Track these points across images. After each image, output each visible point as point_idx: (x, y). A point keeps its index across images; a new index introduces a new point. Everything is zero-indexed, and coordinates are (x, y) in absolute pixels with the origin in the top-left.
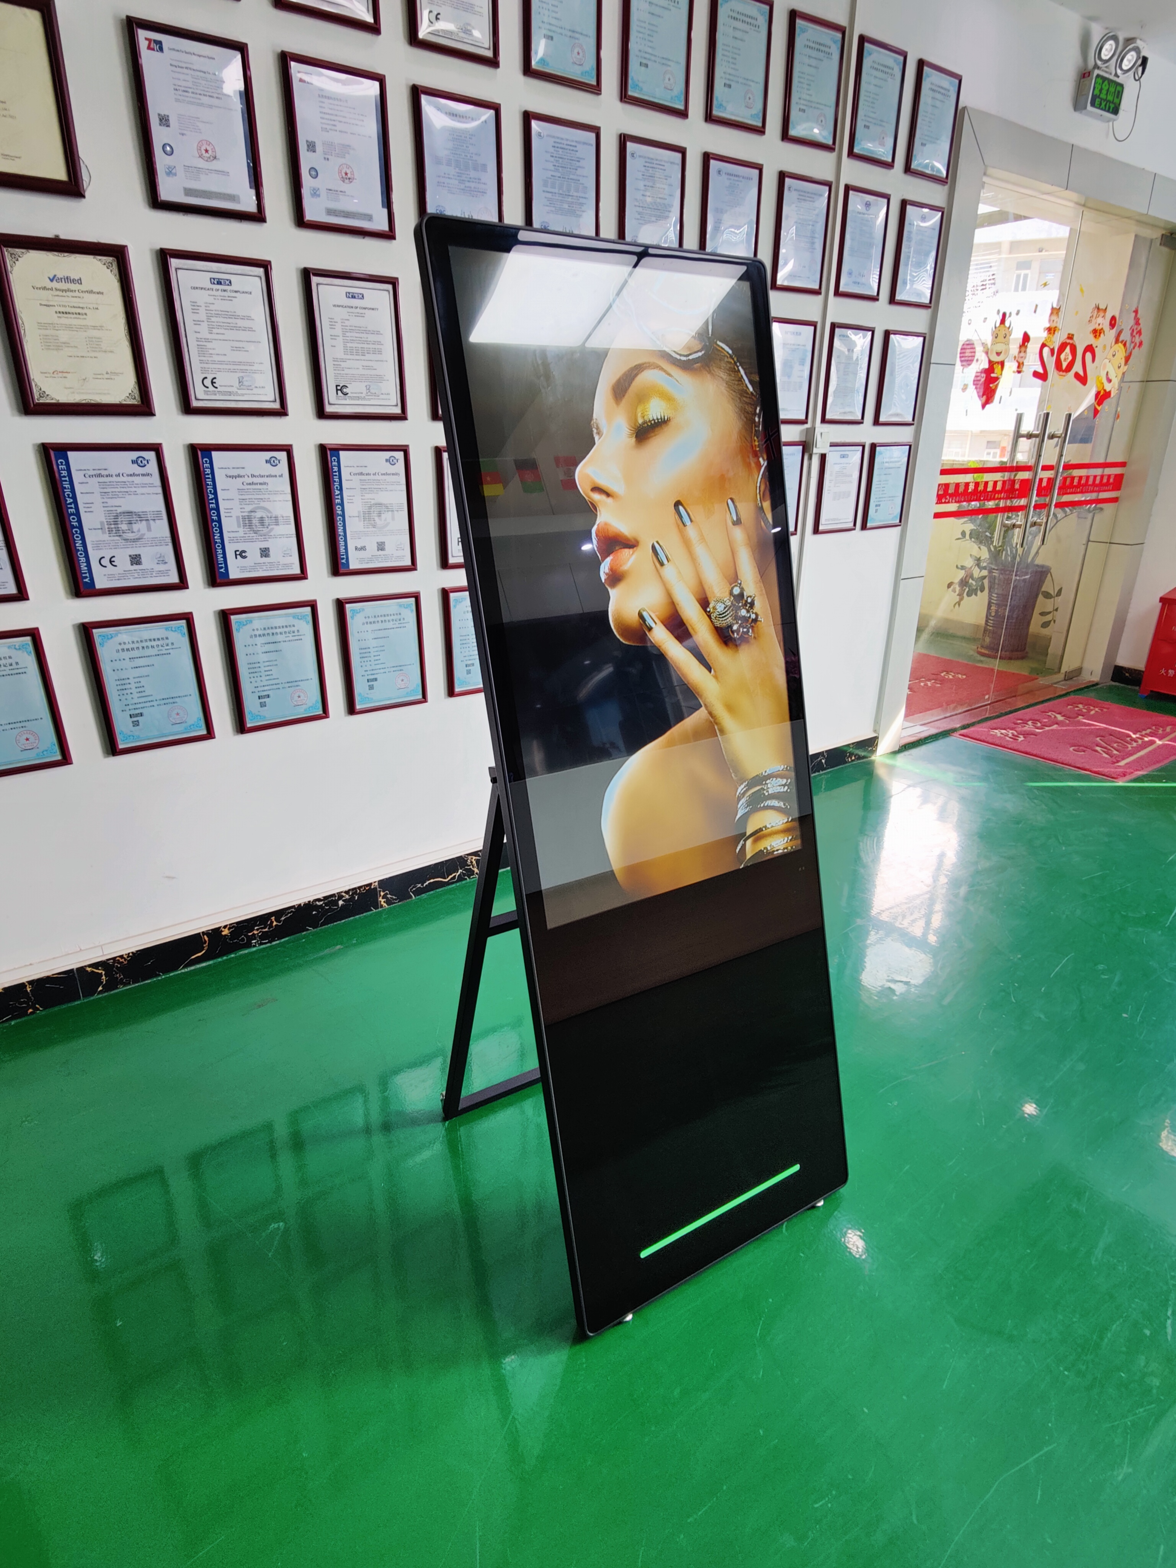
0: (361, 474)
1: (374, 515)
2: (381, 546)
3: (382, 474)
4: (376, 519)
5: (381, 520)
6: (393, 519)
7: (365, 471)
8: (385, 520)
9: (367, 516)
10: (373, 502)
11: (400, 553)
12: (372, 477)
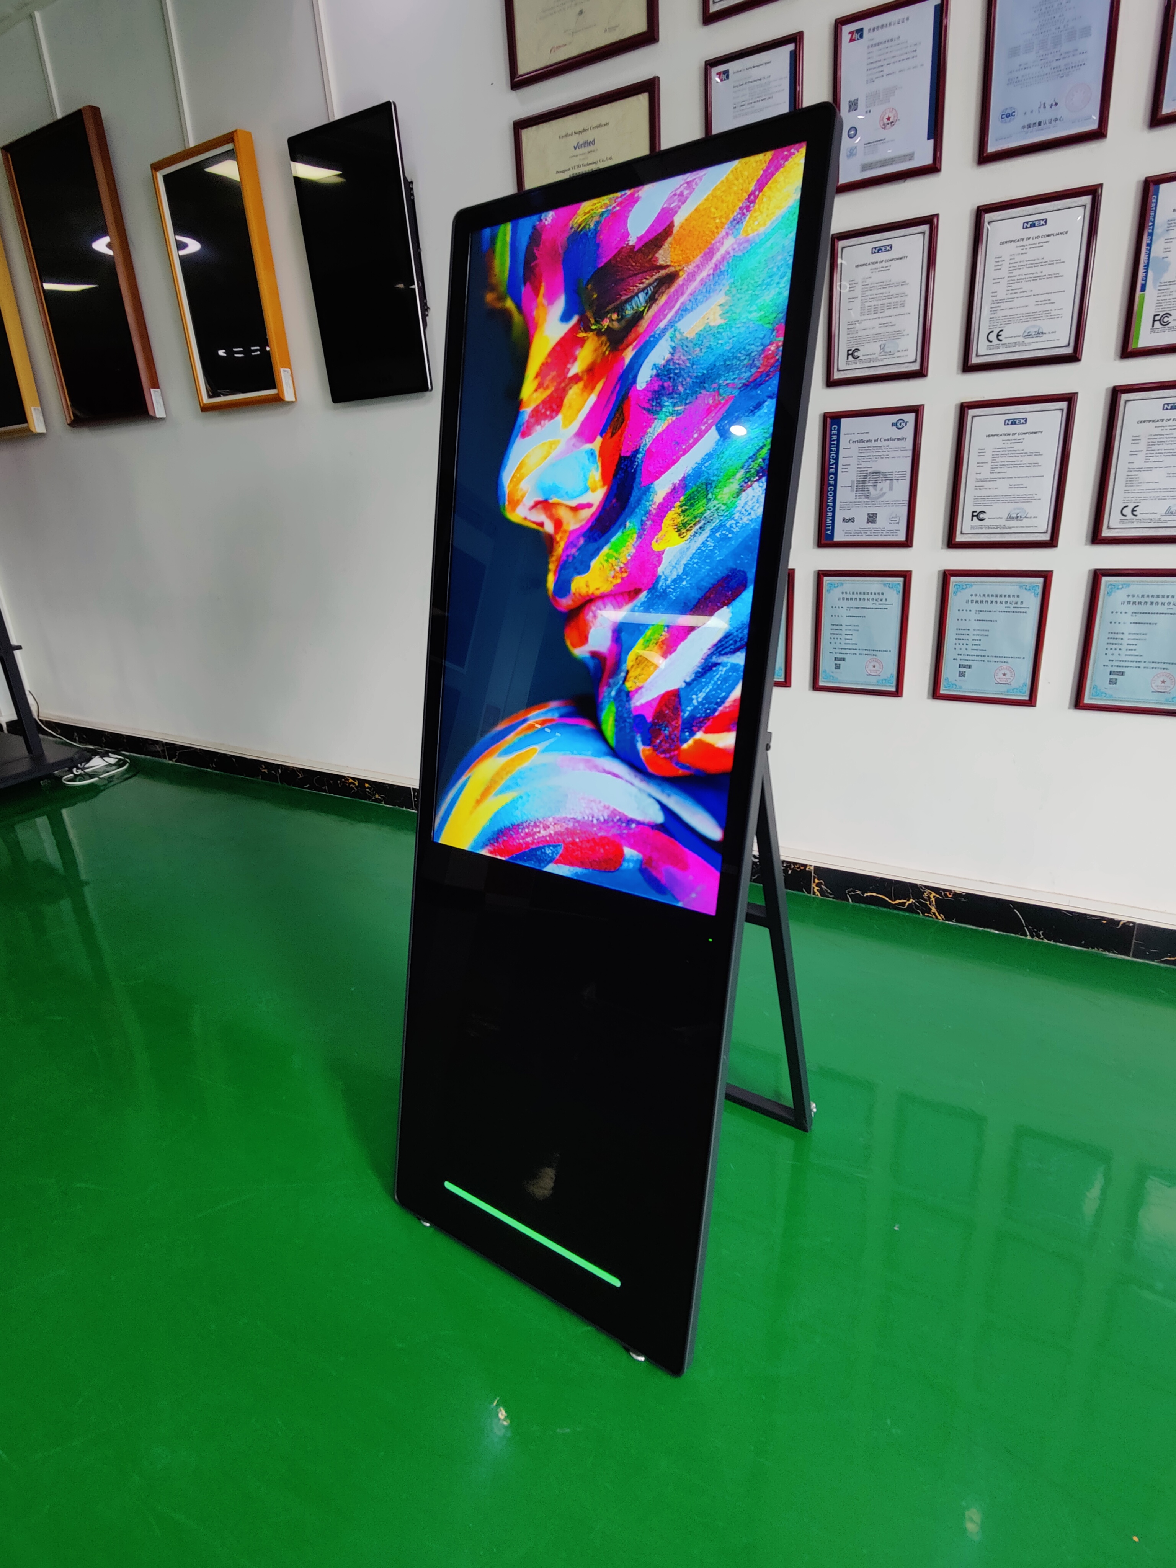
0: (862, 441)
1: (869, 485)
2: (872, 518)
3: (885, 440)
4: (871, 488)
5: (876, 490)
6: (891, 489)
7: (865, 437)
8: (882, 489)
9: (862, 486)
10: (870, 470)
11: (894, 527)
12: (873, 444)
